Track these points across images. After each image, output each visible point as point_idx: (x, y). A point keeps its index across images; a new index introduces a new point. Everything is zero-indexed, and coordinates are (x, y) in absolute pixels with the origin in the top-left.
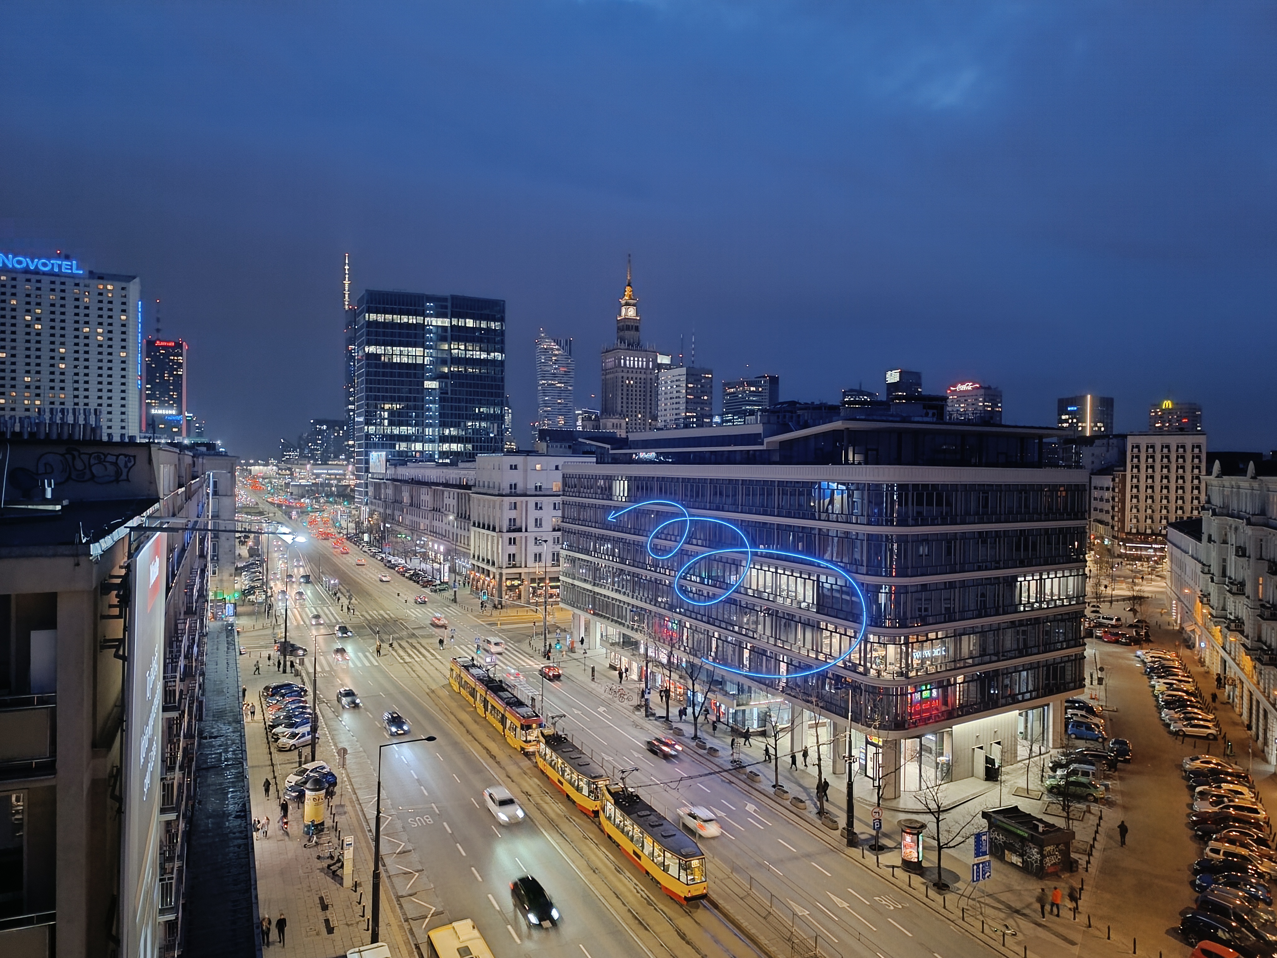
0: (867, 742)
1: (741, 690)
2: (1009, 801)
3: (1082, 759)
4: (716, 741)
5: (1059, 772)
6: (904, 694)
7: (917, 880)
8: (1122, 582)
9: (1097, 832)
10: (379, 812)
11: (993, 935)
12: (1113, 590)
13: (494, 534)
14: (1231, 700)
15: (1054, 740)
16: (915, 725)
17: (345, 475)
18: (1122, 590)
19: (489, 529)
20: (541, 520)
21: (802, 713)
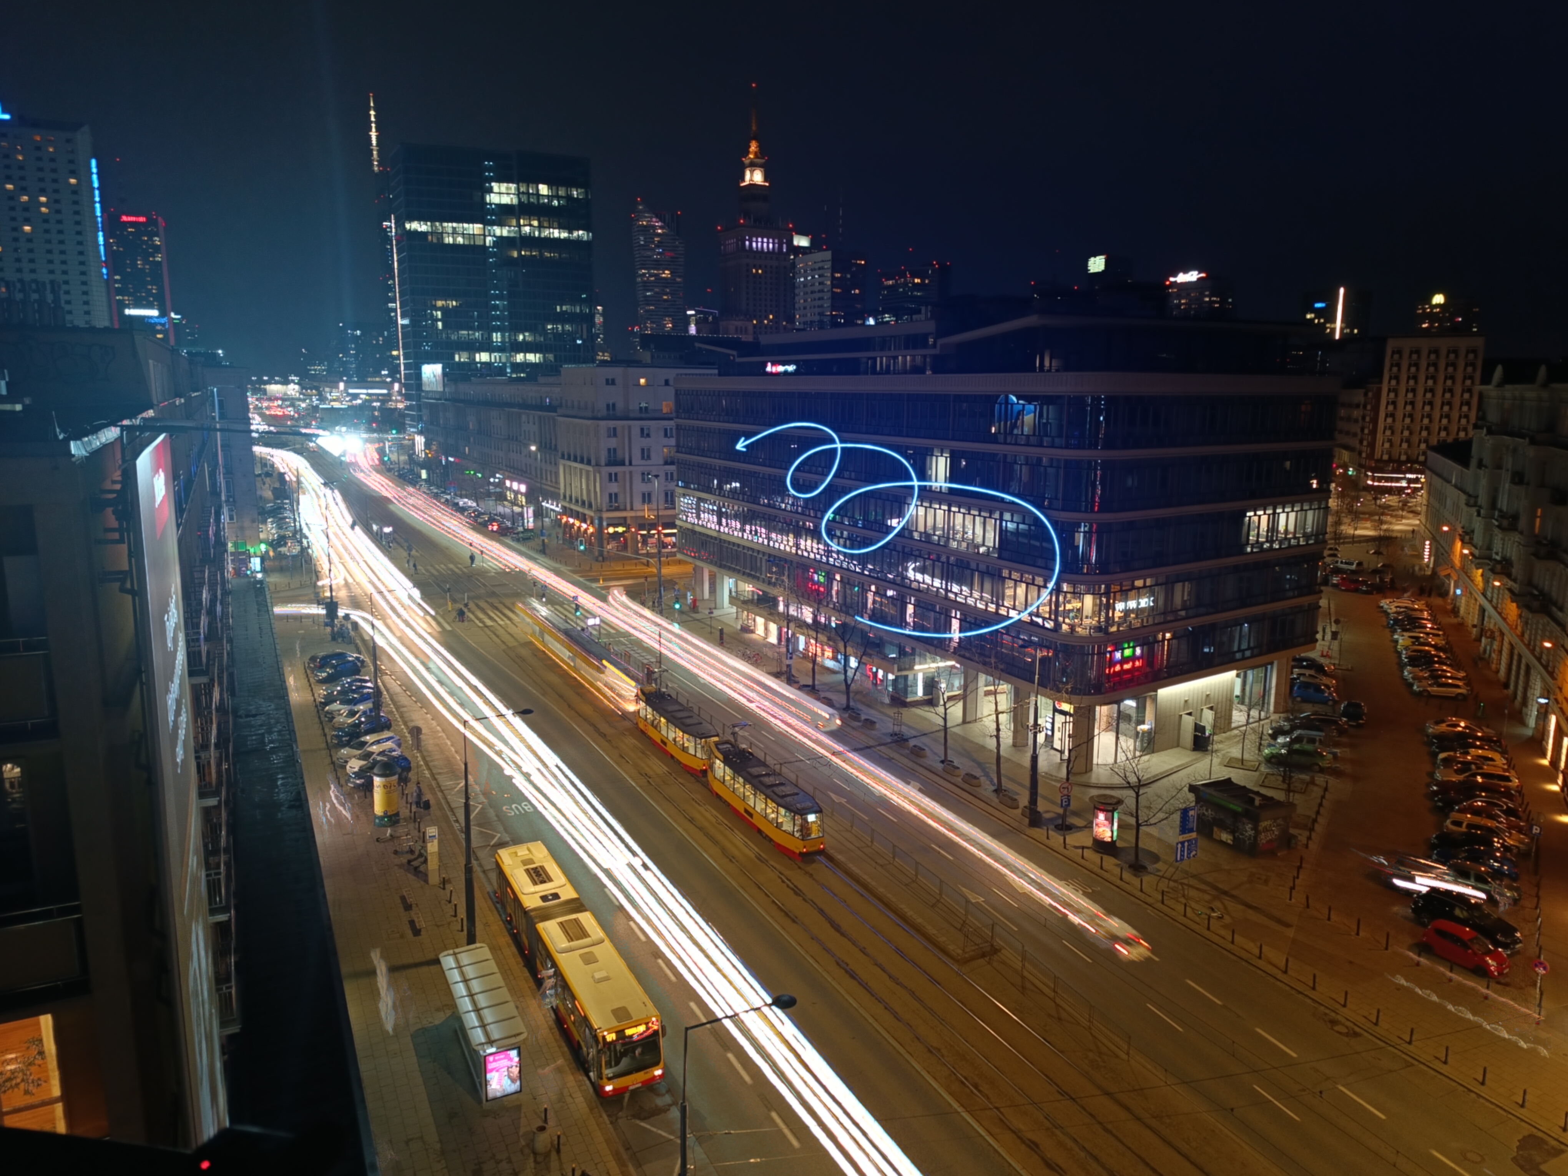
0: (1055, 710)
1: (902, 652)
2: (1221, 773)
3: (1307, 724)
4: (873, 712)
5: (1281, 740)
6: (1101, 654)
7: (1110, 862)
8: (1366, 520)
9: (1321, 805)
10: (467, 798)
11: (1197, 919)
12: (1356, 529)
13: (590, 468)
14: (1487, 655)
15: (1276, 703)
16: (1113, 689)
17: (389, 395)
18: (1366, 531)
19: (582, 462)
20: (649, 450)
21: (976, 678)
